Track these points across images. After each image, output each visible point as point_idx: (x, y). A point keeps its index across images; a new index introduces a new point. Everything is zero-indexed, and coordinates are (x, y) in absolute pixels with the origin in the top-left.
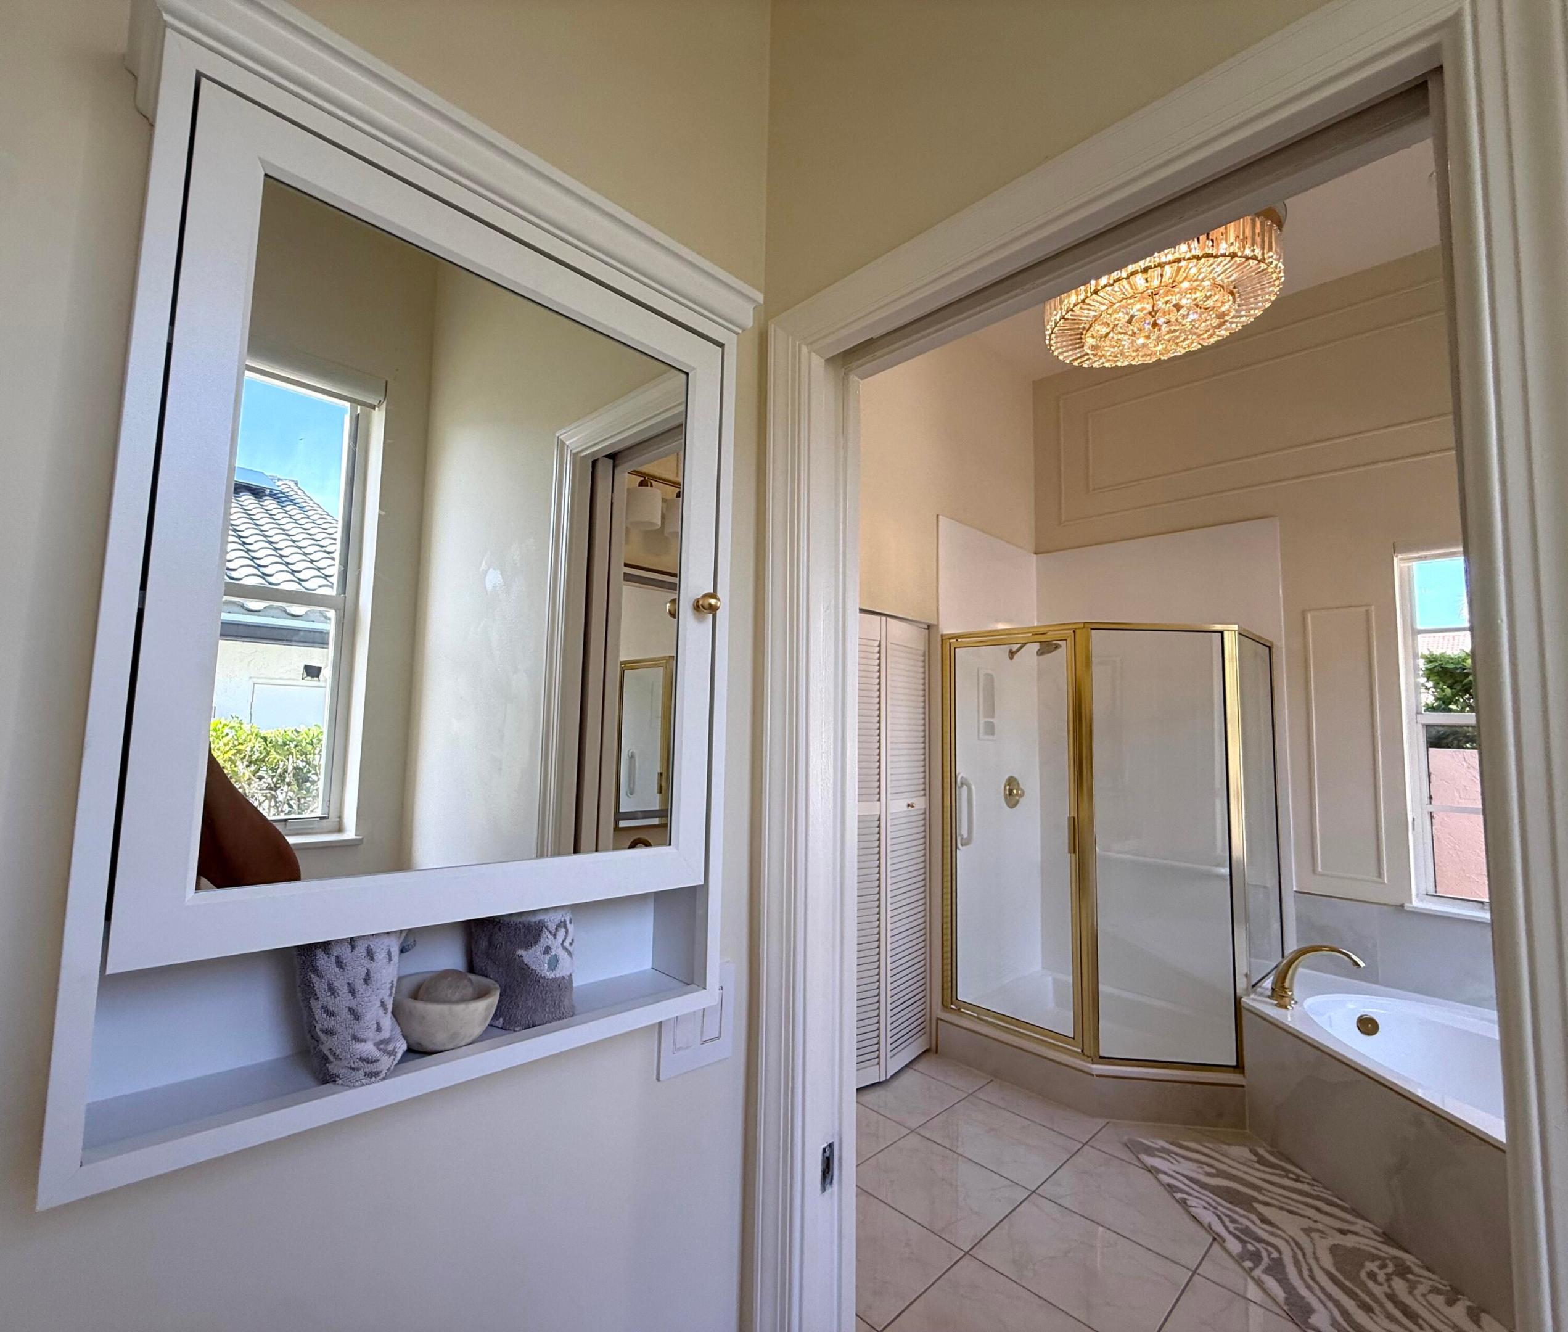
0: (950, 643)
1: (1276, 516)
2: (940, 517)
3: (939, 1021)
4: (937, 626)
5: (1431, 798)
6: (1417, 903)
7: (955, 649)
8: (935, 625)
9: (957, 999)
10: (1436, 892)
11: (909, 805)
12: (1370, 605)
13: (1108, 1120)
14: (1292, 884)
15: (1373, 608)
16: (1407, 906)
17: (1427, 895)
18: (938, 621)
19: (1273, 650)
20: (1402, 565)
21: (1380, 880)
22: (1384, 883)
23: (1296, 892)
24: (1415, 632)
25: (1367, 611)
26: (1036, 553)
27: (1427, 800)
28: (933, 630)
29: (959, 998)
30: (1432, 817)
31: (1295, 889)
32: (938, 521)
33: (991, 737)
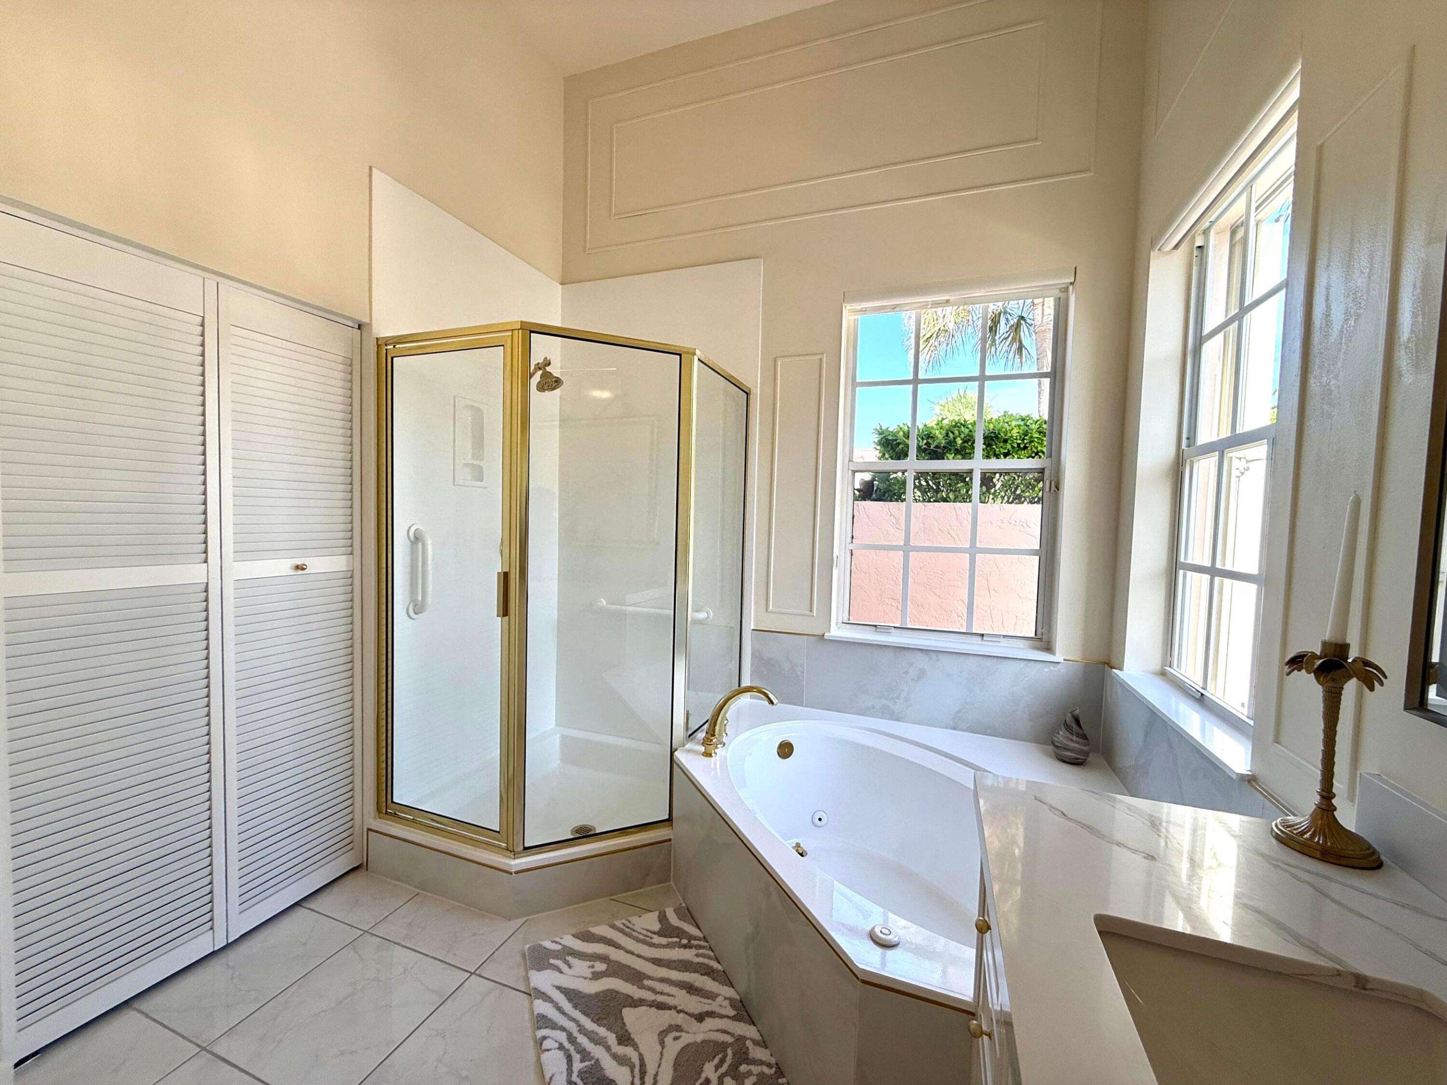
0: (386, 350)
1: (761, 257)
2: (374, 170)
3: (370, 832)
4: (370, 324)
5: (853, 537)
6: (836, 632)
7: (392, 358)
8: (368, 324)
9: (392, 802)
10: (849, 620)
11: (297, 568)
12: (823, 354)
13: (526, 918)
14: (750, 623)
15: (825, 355)
16: (827, 635)
17: (843, 623)
18: (371, 320)
19: (751, 397)
20: (850, 318)
21: (811, 614)
22: (813, 616)
23: (753, 630)
24: (855, 384)
25: (821, 359)
26: (562, 284)
27: (849, 540)
28: (364, 329)
29: (395, 800)
30: (852, 555)
31: (753, 627)
32: (370, 175)
33: (479, 483)
